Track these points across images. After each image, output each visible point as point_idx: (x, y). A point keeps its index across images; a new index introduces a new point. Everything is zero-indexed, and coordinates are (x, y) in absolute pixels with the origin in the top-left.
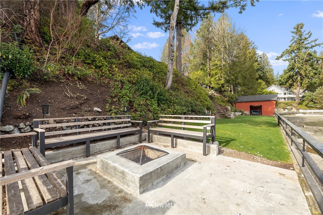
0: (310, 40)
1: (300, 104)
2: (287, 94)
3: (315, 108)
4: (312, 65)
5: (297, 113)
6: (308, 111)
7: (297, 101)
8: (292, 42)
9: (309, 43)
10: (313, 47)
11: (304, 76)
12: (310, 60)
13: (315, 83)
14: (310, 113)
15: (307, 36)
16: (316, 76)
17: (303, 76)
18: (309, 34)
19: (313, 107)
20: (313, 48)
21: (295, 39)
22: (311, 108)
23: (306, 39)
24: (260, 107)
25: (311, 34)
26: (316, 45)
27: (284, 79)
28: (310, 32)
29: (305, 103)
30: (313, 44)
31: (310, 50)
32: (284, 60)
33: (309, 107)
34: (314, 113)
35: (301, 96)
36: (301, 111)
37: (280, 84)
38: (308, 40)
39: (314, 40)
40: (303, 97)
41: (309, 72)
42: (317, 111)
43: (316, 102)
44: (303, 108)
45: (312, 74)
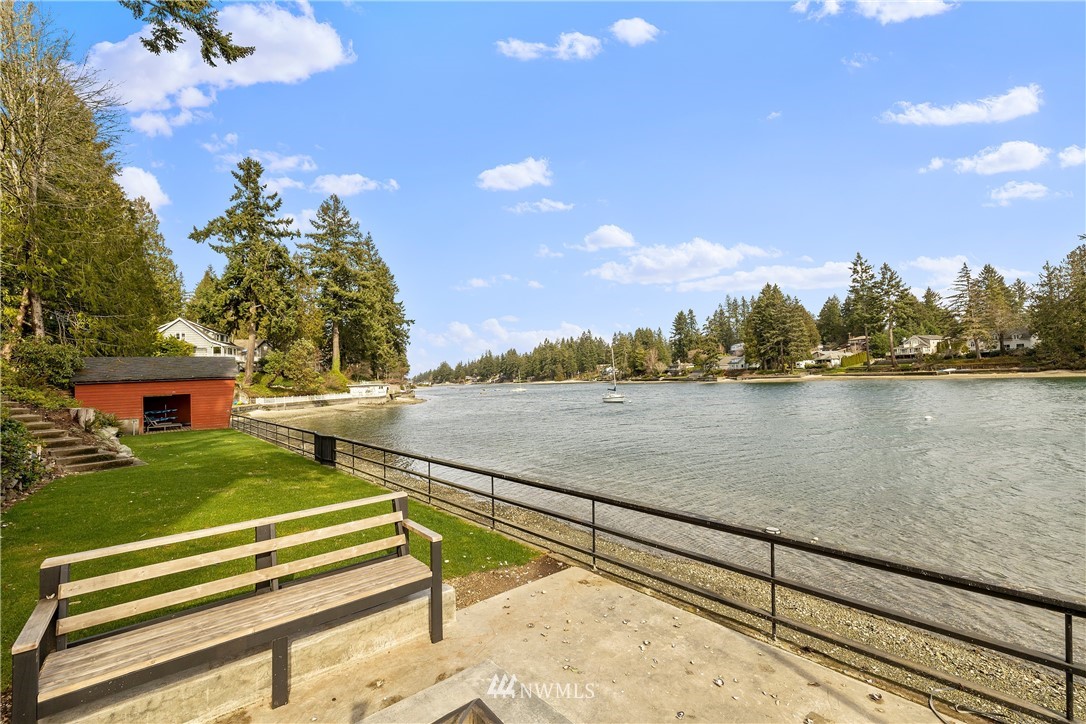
0: (279, 215)
1: (255, 381)
2: (222, 350)
3: (287, 393)
4: (280, 283)
5: (251, 409)
6: (277, 401)
7: (248, 372)
8: (234, 203)
9: (274, 223)
10: (281, 235)
11: (265, 308)
12: (277, 268)
13: (289, 329)
14: (280, 406)
15: (271, 203)
16: (291, 312)
17: (262, 307)
18: (276, 200)
19: (283, 390)
20: (282, 239)
21: (244, 199)
22: (279, 392)
23: (268, 209)
25: (280, 201)
26: (288, 234)
27: (215, 306)
28: (277, 195)
29: (265, 379)
30: (281, 227)
31: (276, 240)
32: (216, 249)
33: (276, 389)
34: (288, 405)
35: (256, 359)
36: (260, 401)
37: (203, 320)
38: (273, 216)
39: (285, 219)
40: (263, 362)
41: (276, 297)
42: (292, 399)
43: (291, 377)
44: (263, 392)
45: (282, 305)
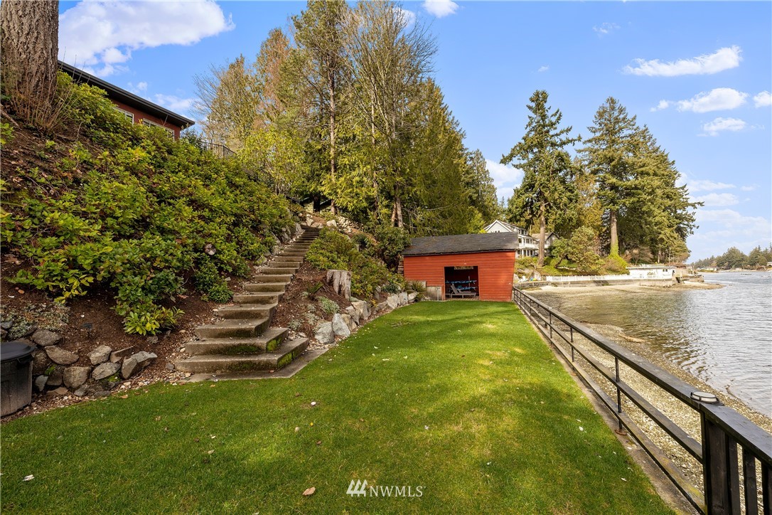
0: (560, 127)
1: (546, 263)
2: (523, 240)
3: (571, 273)
4: (563, 182)
5: (543, 285)
6: (563, 279)
7: (541, 256)
8: (528, 129)
9: (557, 135)
10: (563, 143)
11: (551, 204)
12: (560, 170)
13: (571, 219)
14: (565, 283)
15: (554, 119)
16: (572, 205)
17: (549, 204)
18: (558, 115)
19: (567, 271)
20: (564, 147)
21: (534, 124)
22: (564, 272)
23: (552, 124)
24: (473, 272)
25: (560, 115)
26: (569, 141)
27: (517, 208)
28: (558, 111)
29: (554, 262)
30: (563, 137)
31: (560, 149)
32: (516, 166)
33: (562, 270)
34: (572, 283)
35: (546, 246)
36: (549, 279)
37: (511, 220)
38: (555, 129)
39: (566, 129)
40: (551, 249)
41: (560, 194)
42: (576, 278)
43: (573, 259)
44: (551, 272)
45: (565, 200)
